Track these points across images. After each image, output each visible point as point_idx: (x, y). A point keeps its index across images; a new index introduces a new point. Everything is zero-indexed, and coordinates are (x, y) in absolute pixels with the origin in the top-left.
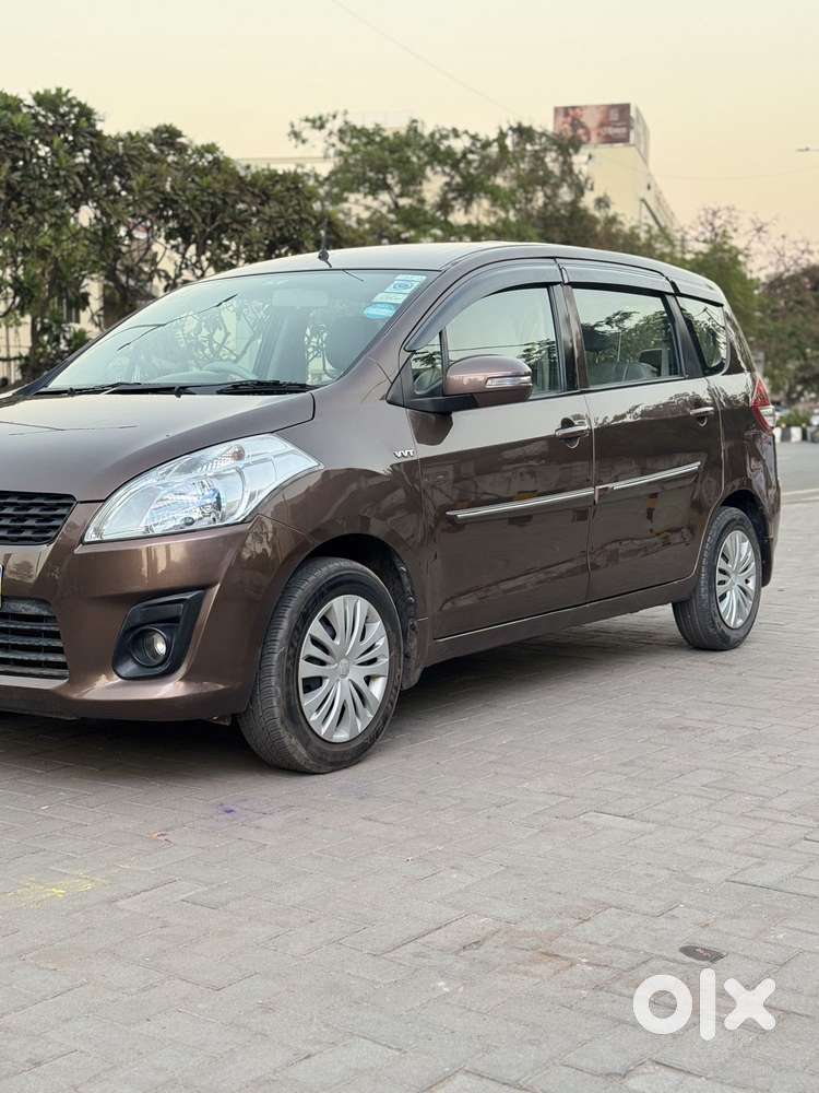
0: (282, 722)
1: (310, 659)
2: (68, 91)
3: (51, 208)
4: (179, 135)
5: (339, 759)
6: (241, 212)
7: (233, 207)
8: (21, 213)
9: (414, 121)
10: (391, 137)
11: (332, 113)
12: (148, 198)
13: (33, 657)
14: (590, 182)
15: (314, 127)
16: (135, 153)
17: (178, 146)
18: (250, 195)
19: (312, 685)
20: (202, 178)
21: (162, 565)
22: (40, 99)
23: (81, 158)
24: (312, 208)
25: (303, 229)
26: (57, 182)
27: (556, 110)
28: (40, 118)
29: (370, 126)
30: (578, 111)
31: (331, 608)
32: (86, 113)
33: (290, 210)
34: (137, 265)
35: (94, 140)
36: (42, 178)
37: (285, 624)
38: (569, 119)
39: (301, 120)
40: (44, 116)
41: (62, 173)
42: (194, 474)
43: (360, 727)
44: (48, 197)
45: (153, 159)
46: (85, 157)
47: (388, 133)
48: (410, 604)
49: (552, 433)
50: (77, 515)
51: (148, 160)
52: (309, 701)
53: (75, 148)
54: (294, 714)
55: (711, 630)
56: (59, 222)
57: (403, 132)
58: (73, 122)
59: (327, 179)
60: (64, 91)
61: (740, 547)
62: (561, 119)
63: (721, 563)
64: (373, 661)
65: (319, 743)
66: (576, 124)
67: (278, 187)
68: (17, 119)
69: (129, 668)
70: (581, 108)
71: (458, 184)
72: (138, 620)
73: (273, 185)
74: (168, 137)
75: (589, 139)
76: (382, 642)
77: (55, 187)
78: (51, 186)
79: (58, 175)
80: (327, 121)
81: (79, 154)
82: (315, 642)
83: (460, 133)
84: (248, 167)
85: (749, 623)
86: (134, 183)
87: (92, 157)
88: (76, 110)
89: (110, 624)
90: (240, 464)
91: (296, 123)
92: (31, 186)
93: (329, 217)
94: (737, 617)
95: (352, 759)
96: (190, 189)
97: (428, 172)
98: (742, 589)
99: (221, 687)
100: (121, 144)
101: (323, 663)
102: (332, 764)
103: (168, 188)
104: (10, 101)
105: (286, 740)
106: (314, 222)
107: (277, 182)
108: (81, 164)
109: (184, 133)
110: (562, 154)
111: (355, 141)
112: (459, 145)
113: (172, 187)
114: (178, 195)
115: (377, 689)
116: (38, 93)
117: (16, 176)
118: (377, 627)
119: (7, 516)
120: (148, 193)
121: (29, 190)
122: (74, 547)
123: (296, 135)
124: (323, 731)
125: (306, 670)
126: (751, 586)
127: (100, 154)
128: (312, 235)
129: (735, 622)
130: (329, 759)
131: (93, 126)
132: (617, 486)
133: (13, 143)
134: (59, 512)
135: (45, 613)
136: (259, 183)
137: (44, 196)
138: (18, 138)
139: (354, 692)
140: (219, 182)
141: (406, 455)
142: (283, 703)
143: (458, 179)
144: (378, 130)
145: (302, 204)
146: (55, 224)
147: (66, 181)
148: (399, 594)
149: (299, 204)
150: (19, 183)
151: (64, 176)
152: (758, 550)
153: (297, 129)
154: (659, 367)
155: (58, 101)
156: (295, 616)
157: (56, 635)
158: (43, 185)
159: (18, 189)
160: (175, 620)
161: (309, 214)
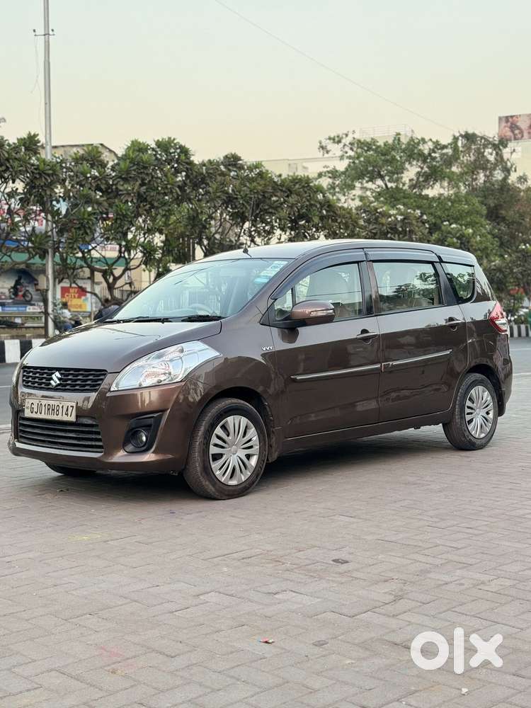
0: (201, 474)
1: (216, 445)
2: (174, 139)
3: (162, 206)
4: (239, 159)
5: (231, 493)
6: (275, 202)
7: (270, 199)
8: (146, 210)
9: (399, 134)
10: (382, 145)
11: (345, 132)
12: (219, 197)
13: (89, 443)
14: (514, 166)
15: (334, 142)
16: (211, 171)
17: (239, 166)
18: (280, 191)
19: (217, 458)
20: (250, 183)
21: (147, 402)
22: (159, 144)
23: (180, 178)
24: (317, 197)
25: (311, 210)
26: (166, 191)
27: (500, 119)
28: (158, 156)
29: (369, 140)
30: (514, 118)
31: (227, 422)
32: (184, 151)
33: (304, 199)
34: (213, 236)
35: (188, 167)
36: (158, 189)
37: (202, 429)
38: (509, 124)
39: (326, 139)
40: (160, 155)
41: (169, 186)
42: (162, 359)
43: (243, 479)
44: (161, 200)
45: (223, 174)
46: (182, 177)
47: (381, 143)
48: (271, 420)
49: (355, 337)
50: (108, 378)
51: (220, 175)
52: (215, 466)
53: (177, 171)
54: (207, 471)
55: (463, 439)
56: (167, 213)
57: (390, 141)
58: (177, 157)
59: (343, 173)
60: (172, 139)
61: (482, 395)
62: (504, 124)
63: (468, 403)
64: (251, 447)
65: (221, 485)
66: (513, 127)
67: (297, 186)
68: (145, 157)
69: (130, 448)
70: (517, 116)
71: (425, 172)
72: (134, 426)
73: (294, 185)
74: (233, 161)
75: (522, 136)
76: (255, 438)
77: (165, 194)
78: (163, 194)
79: (167, 188)
80: (342, 138)
81: (179, 175)
82: (218, 437)
83: (427, 140)
84: (280, 176)
85: (490, 435)
86: (211, 189)
87: (187, 176)
88: (178, 151)
89: (122, 427)
90: (182, 355)
91: (323, 141)
92: (152, 194)
93: (328, 202)
94: (481, 432)
95: (238, 494)
96: (244, 191)
97: (407, 165)
98: (484, 417)
99: (170, 456)
100: (204, 168)
101: (223, 447)
102: (228, 495)
103: (230, 191)
104: (141, 146)
105: (204, 483)
106: (318, 206)
107: (297, 183)
108: (180, 181)
109: (242, 158)
110: (495, 149)
111: (359, 151)
112: (426, 149)
113: (233, 190)
114: (237, 195)
115: (254, 461)
116: (158, 141)
117: (143, 189)
118: (252, 432)
119: (70, 379)
120: (218, 194)
121: (151, 197)
122: (106, 393)
123: (322, 147)
124: (223, 480)
125: (213, 450)
126: (491, 415)
127: (192, 174)
128: (318, 213)
129: (479, 435)
130: (226, 493)
131: (189, 159)
132: (395, 363)
133: (142, 171)
134: (101, 377)
135: (94, 423)
136: (286, 184)
137: (159, 200)
138: (145, 168)
139: (240, 462)
140: (260, 185)
141: (268, 349)
142: (201, 465)
143: (426, 169)
144: (374, 141)
145: (312, 195)
146: (165, 215)
147: (171, 191)
148: (265, 416)
149: (310, 196)
150: (145, 193)
151: (170, 188)
152: (495, 397)
153: (324, 144)
154: (432, 299)
155: (168, 145)
156: (207, 425)
157: (98, 433)
158: (159, 193)
159: (145, 196)
160: (150, 426)
161: (316, 201)
